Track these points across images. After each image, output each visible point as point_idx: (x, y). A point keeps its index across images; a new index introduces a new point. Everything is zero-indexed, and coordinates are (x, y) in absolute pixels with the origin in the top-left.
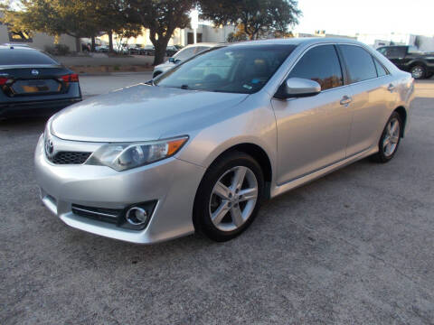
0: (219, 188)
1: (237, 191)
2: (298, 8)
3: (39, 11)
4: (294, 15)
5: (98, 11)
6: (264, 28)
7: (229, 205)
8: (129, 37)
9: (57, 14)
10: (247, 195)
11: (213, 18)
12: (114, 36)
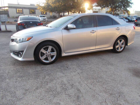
0: (42, 50)
1: (49, 52)
2: (131, 2)
3: (47, 6)
4: (130, 4)
5: (63, 5)
6: (119, 9)
7: (46, 55)
8: (74, 13)
9: (52, 7)
10: (52, 54)
11: (100, 6)
12: (69, 13)
